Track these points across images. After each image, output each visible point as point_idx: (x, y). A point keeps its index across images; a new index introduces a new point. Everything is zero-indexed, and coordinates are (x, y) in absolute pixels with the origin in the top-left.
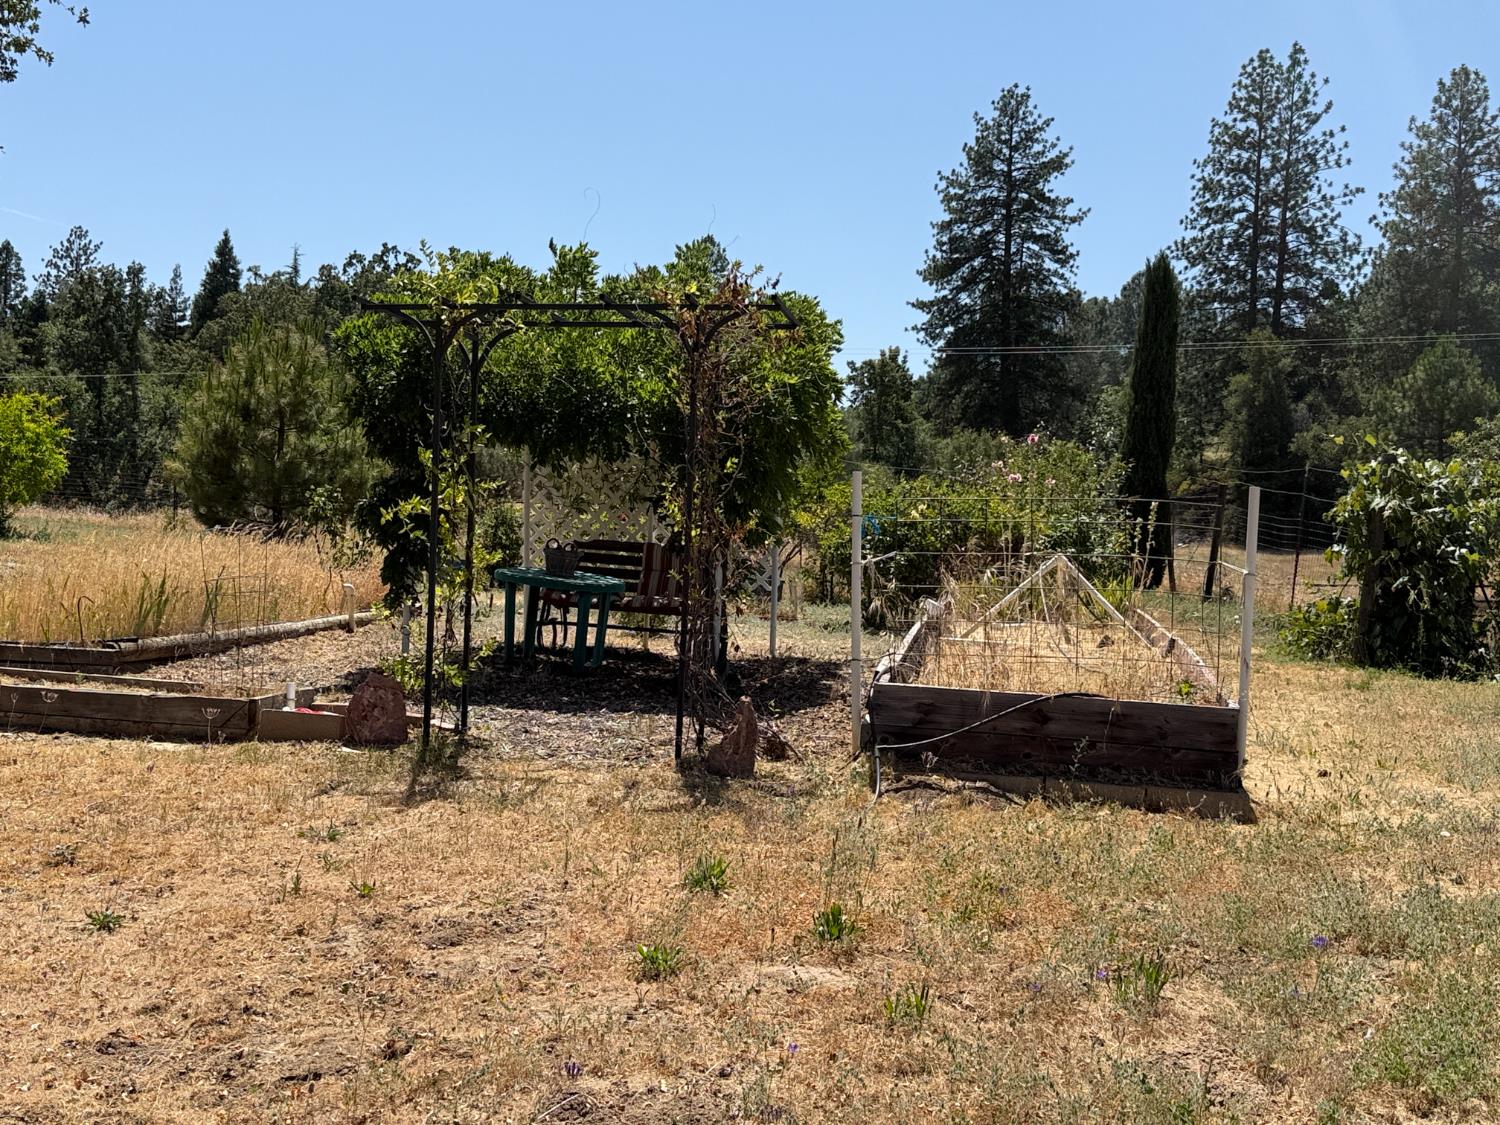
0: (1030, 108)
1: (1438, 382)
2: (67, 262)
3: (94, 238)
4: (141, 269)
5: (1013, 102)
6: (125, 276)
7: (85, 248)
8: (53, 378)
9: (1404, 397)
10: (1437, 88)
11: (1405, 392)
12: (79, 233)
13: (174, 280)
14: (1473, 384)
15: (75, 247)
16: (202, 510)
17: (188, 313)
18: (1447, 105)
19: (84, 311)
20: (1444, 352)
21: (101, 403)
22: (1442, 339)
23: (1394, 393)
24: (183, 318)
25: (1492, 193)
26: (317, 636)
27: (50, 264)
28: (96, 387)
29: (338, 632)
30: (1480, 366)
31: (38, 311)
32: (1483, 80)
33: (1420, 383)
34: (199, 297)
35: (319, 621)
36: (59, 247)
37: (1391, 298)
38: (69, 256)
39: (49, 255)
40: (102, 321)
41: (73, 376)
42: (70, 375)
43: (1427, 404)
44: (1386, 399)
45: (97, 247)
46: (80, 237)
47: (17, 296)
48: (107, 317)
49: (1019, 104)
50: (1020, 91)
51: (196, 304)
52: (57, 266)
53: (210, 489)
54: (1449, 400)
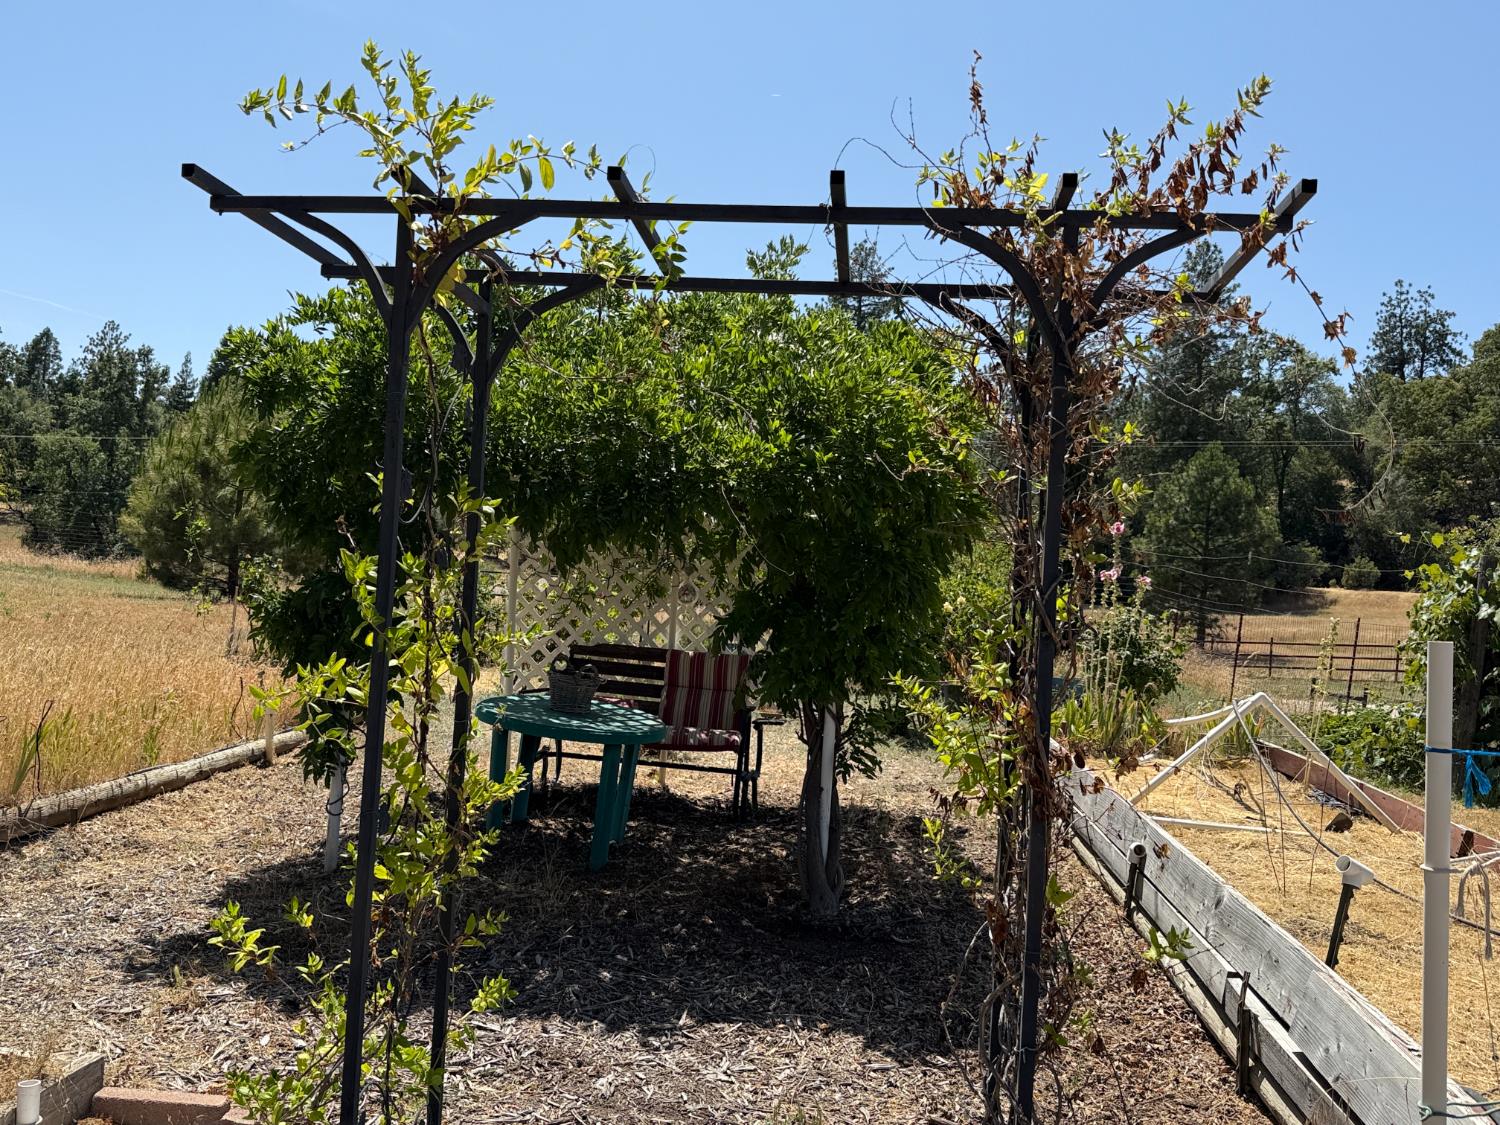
0: (876, 259)
1: (1206, 479)
2: (101, 348)
3: (124, 330)
4: (150, 351)
5: (863, 253)
6: (137, 357)
7: (117, 339)
8: (72, 439)
9: (1180, 490)
10: (1186, 256)
11: (1180, 486)
12: (113, 326)
13: (185, 364)
14: (1235, 482)
15: (109, 337)
16: (155, 565)
17: (196, 391)
18: (1193, 269)
19: (102, 384)
20: (1212, 456)
21: (113, 461)
22: (1211, 444)
23: (1172, 487)
24: (191, 395)
25: (1225, 337)
26: (214, 783)
27: (86, 350)
28: (109, 447)
29: (248, 769)
30: (1239, 467)
31: (71, 385)
32: (1220, 252)
33: (1192, 480)
34: (205, 379)
35: (220, 757)
36: (95, 337)
37: (1147, 414)
38: (103, 344)
39: (86, 343)
40: (115, 393)
41: (89, 437)
42: (87, 437)
43: (1199, 497)
44: (1166, 491)
45: (126, 338)
46: (112, 329)
47: (55, 373)
48: (120, 390)
49: (868, 255)
50: (868, 245)
51: (203, 384)
52: (92, 352)
53: (163, 546)
54: (1216, 493)
